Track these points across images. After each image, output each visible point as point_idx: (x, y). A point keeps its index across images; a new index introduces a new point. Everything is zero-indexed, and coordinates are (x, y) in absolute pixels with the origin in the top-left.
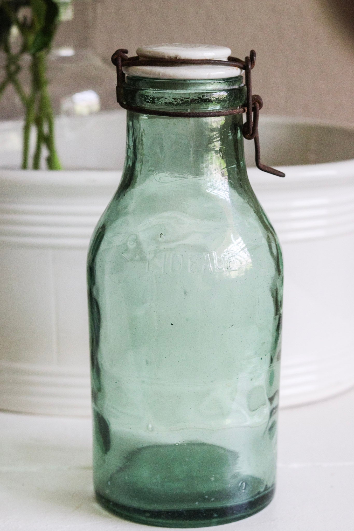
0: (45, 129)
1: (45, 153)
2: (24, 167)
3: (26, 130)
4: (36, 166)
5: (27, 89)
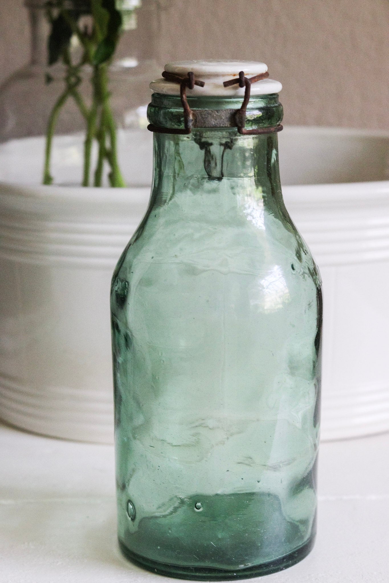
0: (108, 144)
2: (85, 183)
3: (88, 144)
4: (98, 183)
5: (88, 102)
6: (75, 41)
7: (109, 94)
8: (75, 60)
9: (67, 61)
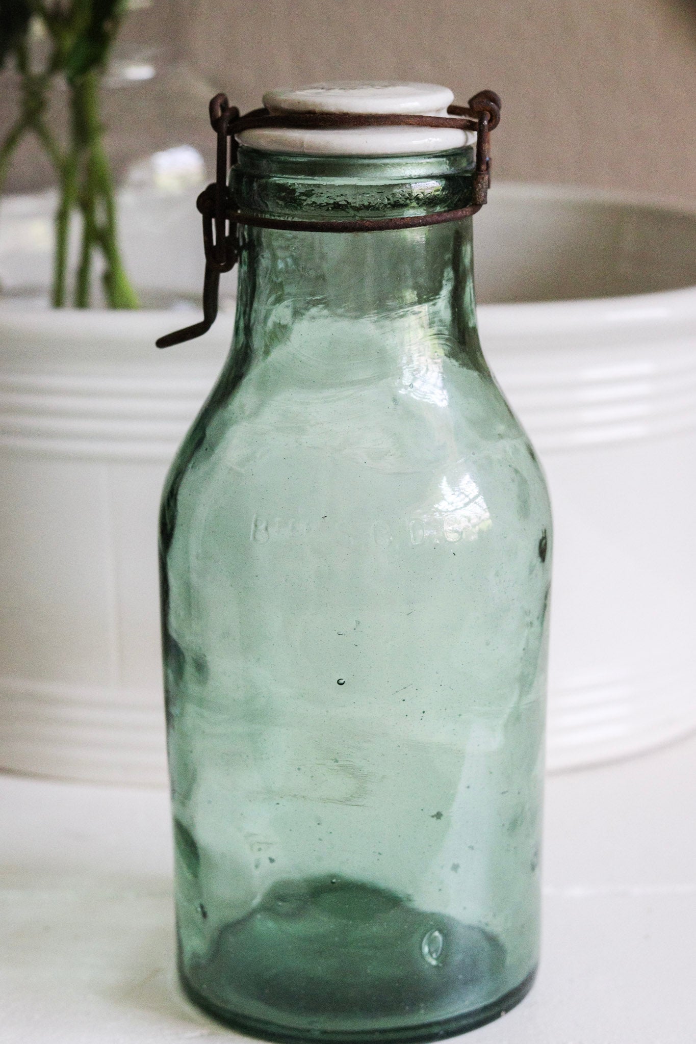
0: (100, 217)
1: (98, 264)
2: (58, 301)
3: (62, 219)
4: (82, 302)
5: (63, 140)
6: (38, 29)
7: (102, 128)
8: (37, 67)
9: (23, 65)
